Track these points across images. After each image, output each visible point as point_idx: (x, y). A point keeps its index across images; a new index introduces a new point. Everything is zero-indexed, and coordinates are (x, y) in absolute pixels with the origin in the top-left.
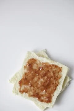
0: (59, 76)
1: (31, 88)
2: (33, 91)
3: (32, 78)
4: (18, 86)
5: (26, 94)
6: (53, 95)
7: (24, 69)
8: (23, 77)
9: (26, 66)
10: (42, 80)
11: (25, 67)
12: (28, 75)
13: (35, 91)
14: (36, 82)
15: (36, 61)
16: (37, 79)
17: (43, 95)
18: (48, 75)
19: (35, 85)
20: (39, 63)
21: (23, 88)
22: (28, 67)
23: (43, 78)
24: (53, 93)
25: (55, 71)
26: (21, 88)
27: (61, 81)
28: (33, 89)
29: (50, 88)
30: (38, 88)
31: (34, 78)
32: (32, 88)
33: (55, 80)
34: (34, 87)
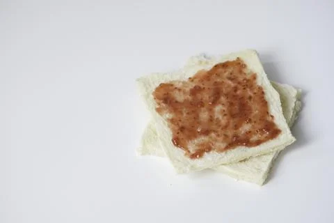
0: (248, 77)
1: (211, 137)
2: (220, 139)
4: (179, 152)
5: (211, 152)
6: (272, 117)
7: (161, 115)
8: (173, 130)
9: (158, 107)
10: (218, 108)
11: (158, 110)
12: (180, 121)
13: (225, 136)
14: (211, 119)
15: (172, 85)
16: (207, 113)
17: (250, 132)
18: (224, 90)
19: (214, 127)
20: (181, 84)
21: (192, 148)
22: (164, 105)
23: (220, 103)
24: (268, 113)
25: (231, 74)
26: (189, 152)
27: (263, 81)
28: (218, 136)
29: (250, 109)
30: (226, 127)
31: (198, 116)
32: (213, 135)
33: (248, 89)
34: (214, 131)
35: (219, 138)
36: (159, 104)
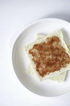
3: (45, 50)
6: (48, 74)
7: (46, 40)
8: (40, 44)
10: (51, 57)
13: (39, 60)
15: (59, 41)
20: (60, 44)
21: (33, 51)
22: (50, 40)
25: (65, 59)
28: (39, 58)
29: (51, 67)
31: (47, 51)
33: (59, 66)
35: (38, 58)
36: (50, 38)
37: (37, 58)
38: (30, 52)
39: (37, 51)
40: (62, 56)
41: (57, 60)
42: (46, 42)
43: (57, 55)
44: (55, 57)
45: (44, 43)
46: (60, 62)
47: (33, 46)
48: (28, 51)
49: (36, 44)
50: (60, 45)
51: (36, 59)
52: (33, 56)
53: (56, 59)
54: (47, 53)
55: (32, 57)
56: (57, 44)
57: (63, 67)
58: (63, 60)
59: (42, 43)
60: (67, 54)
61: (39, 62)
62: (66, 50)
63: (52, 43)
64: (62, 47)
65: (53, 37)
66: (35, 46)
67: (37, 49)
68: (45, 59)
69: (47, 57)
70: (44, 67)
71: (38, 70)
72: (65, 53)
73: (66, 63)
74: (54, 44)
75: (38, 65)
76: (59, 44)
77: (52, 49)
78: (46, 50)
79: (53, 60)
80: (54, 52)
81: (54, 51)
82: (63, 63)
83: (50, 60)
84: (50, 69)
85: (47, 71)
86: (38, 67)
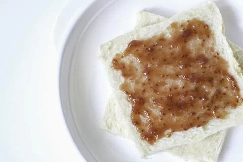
37: (137, 82)
38: (117, 64)
39: (137, 62)
40: (215, 82)
41: (198, 93)
42: (169, 36)
43: (200, 80)
44: (192, 86)
45: (162, 40)
46: (208, 102)
47: (126, 46)
48: (110, 60)
49: (135, 39)
50: (212, 50)
51: (132, 86)
52: (125, 75)
53: (197, 90)
54: (170, 69)
55: (123, 79)
56: (203, 45)
57: (218, 117)
58: (219, 95)
59: (154, 37)
60: (232, 78)
61: (142, 96)
62: (228, 66)
63: (185, 42)
64: (217, 56)
65: (191, 23)
66: (134, 45)
67: (140, 56)
68: (162, 89)
69: (170, 83)
70: (157, 111)
71: (137, 122)
72: (226, 73)
73: (227, 104)
74: (194, 45)
75: (139, 105)
76: (209, 44)
77: (186, 59)
78: (165, 61)
79: (186, 94)
80: (191, 68)
81: (190, 66)
82: (217, 104)
83: (178, 94)
84: (175, 119)
85: (166, 126)
86: (139, 113)
